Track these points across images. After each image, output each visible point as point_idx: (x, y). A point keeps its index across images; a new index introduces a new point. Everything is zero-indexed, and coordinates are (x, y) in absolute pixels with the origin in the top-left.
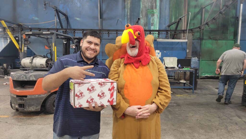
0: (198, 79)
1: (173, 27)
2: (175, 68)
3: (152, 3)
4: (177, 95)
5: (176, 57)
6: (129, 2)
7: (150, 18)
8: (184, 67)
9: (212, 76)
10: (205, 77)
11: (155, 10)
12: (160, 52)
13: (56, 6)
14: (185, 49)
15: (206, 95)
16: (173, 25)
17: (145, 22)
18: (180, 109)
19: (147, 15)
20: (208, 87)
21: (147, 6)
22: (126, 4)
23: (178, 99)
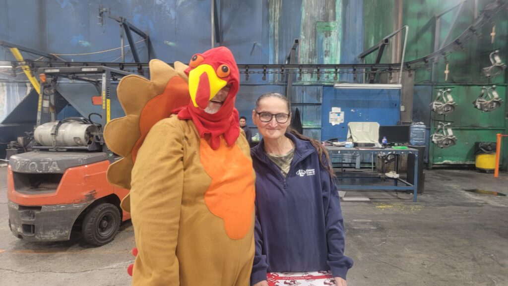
0: (428, 169)
1: (372, 58)
2: (374, 147)
3: (326, 8)
4: (380, 205)
5: (376, 123)
6: (277, 7)
7: (322, 41)
8: (394, 144)
9: (458, 163)
10: (442, 166)
11: (332, 24)
12: (342, 110)
13: (124, 17)
14: (397, 105)
15: (445, 206)
16: (372, 54)
17: (312, 49)
18: (385, 238)
19: (315, 35)
20: (449, 187)
21: (316, 16)
22: (272, 13)
23: (381, 214)
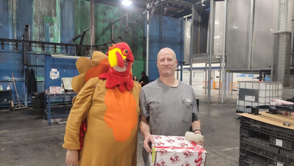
3: (50, 8)
7: (48, 28)
11: (54, 18)
12: (58, 71)
17: (41, 32)
19: (43, 23)
21: (43, 12)
22: (10, 5)
